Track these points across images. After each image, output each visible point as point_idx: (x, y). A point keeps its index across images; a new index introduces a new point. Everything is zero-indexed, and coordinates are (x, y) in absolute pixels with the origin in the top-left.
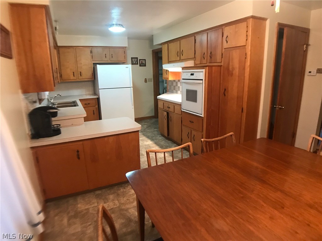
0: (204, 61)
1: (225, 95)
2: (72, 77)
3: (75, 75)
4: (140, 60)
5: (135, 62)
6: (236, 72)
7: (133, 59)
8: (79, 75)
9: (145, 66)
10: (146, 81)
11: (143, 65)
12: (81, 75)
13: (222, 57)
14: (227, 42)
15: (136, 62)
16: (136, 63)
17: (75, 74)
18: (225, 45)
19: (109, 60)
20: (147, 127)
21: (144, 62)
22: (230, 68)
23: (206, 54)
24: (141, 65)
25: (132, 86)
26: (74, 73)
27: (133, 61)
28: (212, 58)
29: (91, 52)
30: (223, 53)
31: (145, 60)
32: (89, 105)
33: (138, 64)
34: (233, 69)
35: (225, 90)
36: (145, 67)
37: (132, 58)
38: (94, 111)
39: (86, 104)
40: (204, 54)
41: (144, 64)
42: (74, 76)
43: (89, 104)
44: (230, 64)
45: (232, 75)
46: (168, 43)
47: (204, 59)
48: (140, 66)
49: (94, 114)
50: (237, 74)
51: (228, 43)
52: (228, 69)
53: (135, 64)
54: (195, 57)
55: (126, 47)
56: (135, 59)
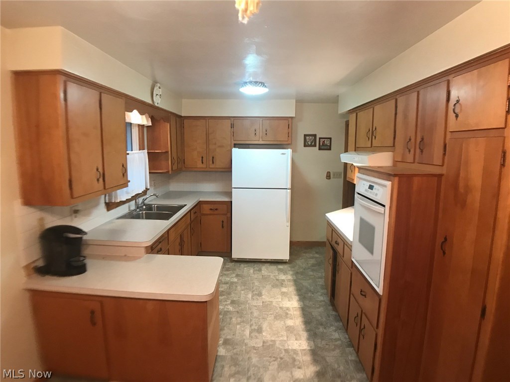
0: (410, 158)
1: (444, 253)
2: (200, 165)
3: (204, 162)
4: (320, 138)
5: (309, 143)
6: (475, 199)
7: (307, 138)
8: (211, 162)
9: (330, 149)
10: (328, 176)
11: (325, 147)
12: (213, 163)
13: (444, 154)
14: (457, 116)
15: (312, 142)
16: (313, 144)
17: (204, 159)
18: (453, 124)
19: (261, 139)
20: (313, 265)
21: (327, 142)
22: (461, 184)
23: (413, 140)
24: (323, 147)
25: (289, 186)
26: (202, 157)
27: (307, 140)
28: (424, 151)
29: (232, 126)
30: (447, 142)
31: (330, 139)
32: (216, 212)
33: (315, 146)
34: (468, 189)
35: (446, 239)
36: (329, 151)
37: (305, 136)
38: (223, 222)
39: (211, 209)
40: (410, 140)
41: (326, 145)
42: (202, 163)
43: (216, 209)
44: (462, 174)
45: (463, 205)
46: (358, 111)
47: (410, 151)
48: (320, 149)
49: (223, 227)
50: (477, 205)
51: (458, 119)
52: (455, 186)
53: (311, 146)
54: (394, 146)
55: (292, 118)
56: (311, 137)
